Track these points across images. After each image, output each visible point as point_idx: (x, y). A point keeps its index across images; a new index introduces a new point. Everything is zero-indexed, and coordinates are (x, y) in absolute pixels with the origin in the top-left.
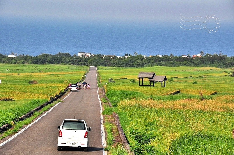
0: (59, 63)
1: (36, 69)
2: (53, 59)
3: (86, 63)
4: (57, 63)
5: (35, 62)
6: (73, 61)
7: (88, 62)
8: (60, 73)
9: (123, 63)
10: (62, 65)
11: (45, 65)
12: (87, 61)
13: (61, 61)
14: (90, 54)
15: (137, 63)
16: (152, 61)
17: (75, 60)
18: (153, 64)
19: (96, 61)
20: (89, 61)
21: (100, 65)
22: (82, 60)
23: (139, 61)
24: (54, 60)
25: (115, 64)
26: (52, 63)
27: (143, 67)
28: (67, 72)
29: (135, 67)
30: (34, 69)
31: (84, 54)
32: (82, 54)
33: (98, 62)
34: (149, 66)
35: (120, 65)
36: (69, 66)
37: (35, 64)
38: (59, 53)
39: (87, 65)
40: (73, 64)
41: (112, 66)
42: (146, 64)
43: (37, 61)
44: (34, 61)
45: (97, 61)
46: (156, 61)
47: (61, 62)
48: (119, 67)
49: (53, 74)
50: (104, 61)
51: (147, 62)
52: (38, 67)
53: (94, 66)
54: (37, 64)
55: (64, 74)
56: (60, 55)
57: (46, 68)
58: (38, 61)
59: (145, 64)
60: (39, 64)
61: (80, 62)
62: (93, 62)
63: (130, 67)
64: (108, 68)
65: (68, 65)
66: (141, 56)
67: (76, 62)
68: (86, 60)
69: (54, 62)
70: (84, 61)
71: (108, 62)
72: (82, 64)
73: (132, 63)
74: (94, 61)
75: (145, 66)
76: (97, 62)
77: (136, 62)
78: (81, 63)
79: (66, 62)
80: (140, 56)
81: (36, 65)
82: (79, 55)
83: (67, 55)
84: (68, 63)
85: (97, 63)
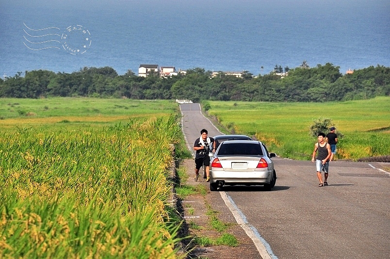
0: (84, 92)
1: (12, 109)
2: (68, 83)
3: (166, 93)
4: (79, 95)
5: (12, 91)
6: (127, 88)
7: (172, 89)
8: (89, 119)
9: (279, 91)
10: (95, 99)
11: (42, 99)
12: (169, 88)
13: (90, 88)
14: (172, 70)
15: (321, 90)
16: (369, 82)
17: (134, 85)
18: (373, 91)
19: (197, 87)
20: (174, 86)
21: (208, 99)
22: (153, 83)
23: (326, 84)
24: (71, 85)
25: (253, 92)
26: (64, 95)
27: (340, 100)
28: (112, 115)
29: (315, 100)
30: (6, 109)
31: (156, 70)
32: (149, 70)
33: (202, 89)
34: (360, 98)
35: (267, 98)
36: (115, 102)
37: (12, 96)
38: (85, 68)
39: (169, 98)
40: (129, 95)
41: (245, 100)
42: (351, 90)
43: (19, 89)
44: (9, 88)
45: (199, 86)
46: (380, 82)
47: (92, 92)
48: (268, 101)
49: (66, 122)
50: (219, 85)
51: (352, 85)
52: (21, 106)
53: (191, 102)
54: (20, 97)
55: (105, 121)
56: (88, 72)
57: (46, 108)
58: (22, 88)
59: (347, 90)
60: (24, 98)
61: (148, 91)
62: (187, 90)
63: (300, 100)
64: (235, 105)
65: (113, 100)
66: (332, 68)
67: (135, 91)
68: (166, 84)
69: (69, 91)
70: (160, 87)
71: (232, 87)
72: (154, 94)
73: (306, 88)
74: (191, 86)
75: (346, 97)
76: (200, 88)
77: (318, 86)
78: (152, 92)
79: (106, 92)
80: (329, 67)
81: (14, 100)
82: (142, 72)
83: (109, 72)
84: (111, 92)
85: (201, 92)
